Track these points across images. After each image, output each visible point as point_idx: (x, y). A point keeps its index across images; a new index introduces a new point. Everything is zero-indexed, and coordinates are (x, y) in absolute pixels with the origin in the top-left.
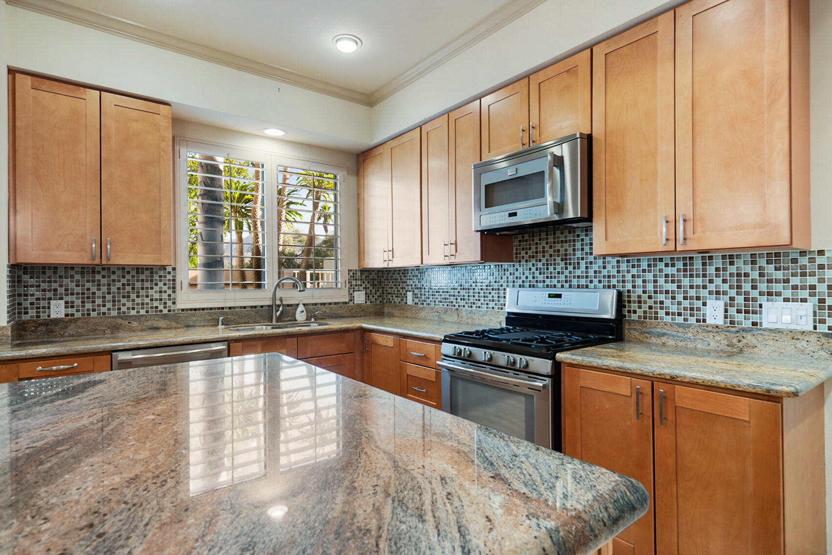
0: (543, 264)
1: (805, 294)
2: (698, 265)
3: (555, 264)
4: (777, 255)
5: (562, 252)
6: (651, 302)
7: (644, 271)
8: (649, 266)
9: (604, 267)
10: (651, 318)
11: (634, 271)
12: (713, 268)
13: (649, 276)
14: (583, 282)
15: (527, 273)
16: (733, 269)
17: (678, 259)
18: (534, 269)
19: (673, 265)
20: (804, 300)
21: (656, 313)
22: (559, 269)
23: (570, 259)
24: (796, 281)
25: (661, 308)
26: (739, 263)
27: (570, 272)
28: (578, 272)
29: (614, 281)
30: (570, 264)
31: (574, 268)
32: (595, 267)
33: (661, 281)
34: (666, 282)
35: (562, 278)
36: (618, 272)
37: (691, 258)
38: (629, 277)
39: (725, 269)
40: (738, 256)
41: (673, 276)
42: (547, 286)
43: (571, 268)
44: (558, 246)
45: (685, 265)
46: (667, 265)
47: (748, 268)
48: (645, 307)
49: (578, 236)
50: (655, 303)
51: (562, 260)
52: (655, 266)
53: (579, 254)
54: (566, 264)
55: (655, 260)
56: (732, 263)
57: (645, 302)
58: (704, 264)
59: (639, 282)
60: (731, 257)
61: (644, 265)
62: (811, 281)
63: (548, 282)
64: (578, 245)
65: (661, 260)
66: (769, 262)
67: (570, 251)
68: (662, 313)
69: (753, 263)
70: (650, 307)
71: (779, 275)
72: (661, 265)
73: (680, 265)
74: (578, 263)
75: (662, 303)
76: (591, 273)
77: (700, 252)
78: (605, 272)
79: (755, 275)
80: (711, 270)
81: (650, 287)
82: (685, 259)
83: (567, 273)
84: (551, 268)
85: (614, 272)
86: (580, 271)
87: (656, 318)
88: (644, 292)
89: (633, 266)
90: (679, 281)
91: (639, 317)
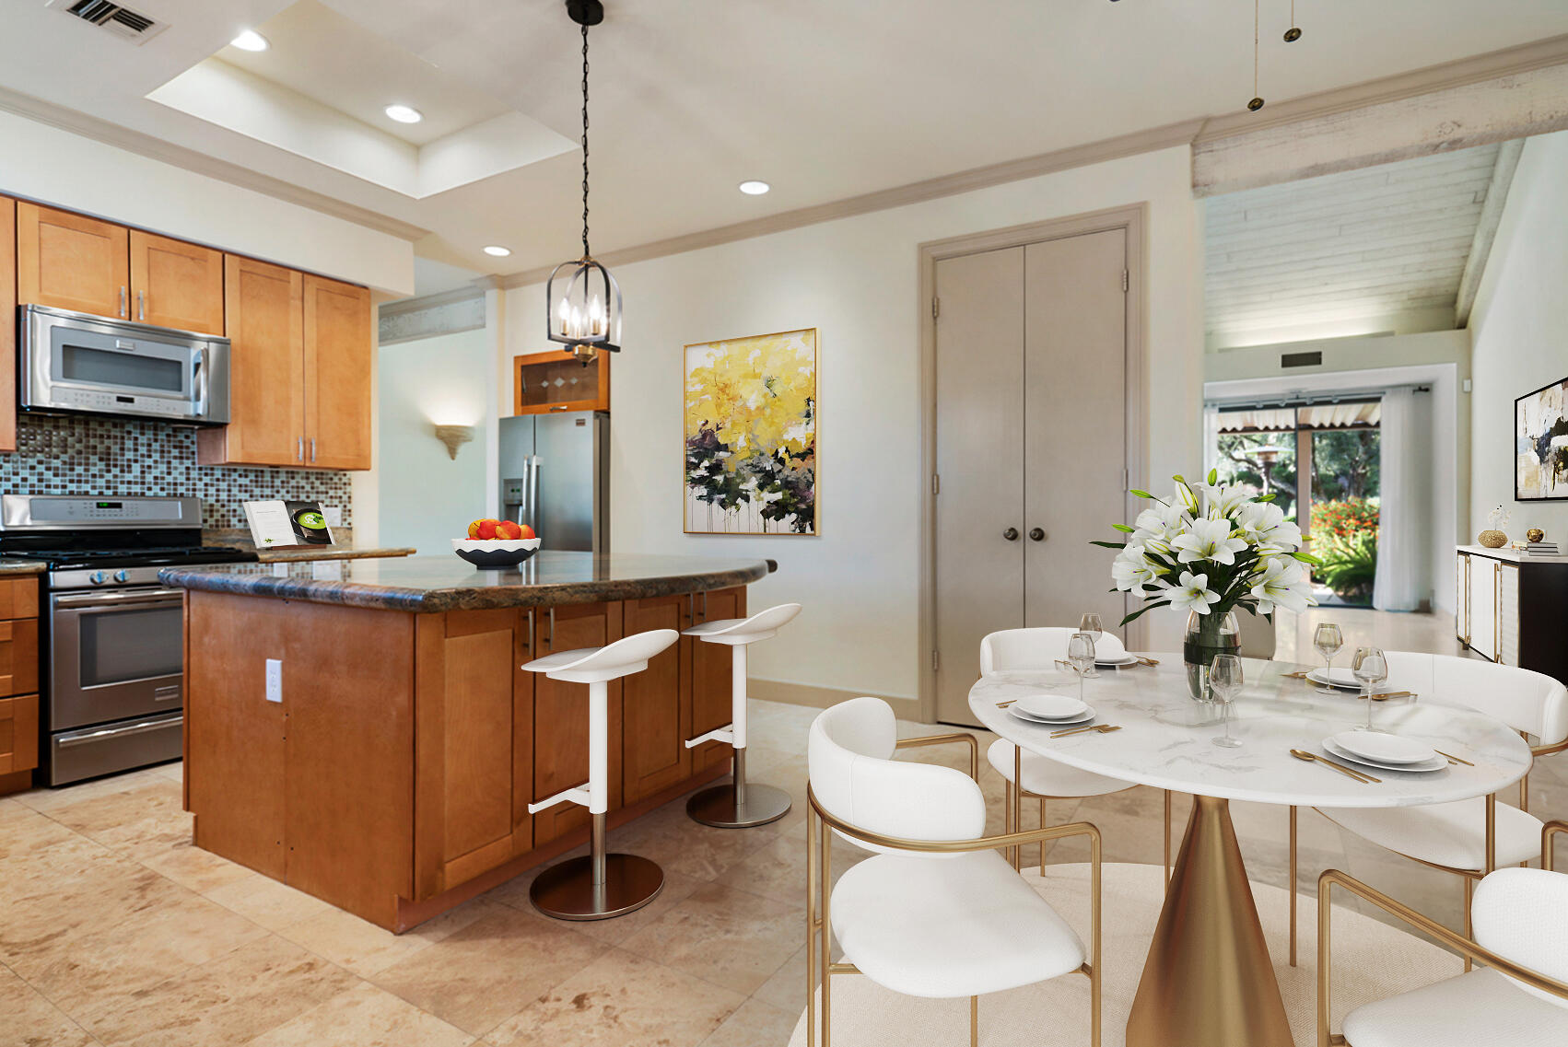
0: (64, 463)
1: (336, 502)
2: (267, 478)
3: (87, 464)
4: (322, 474)
5: (100, 448)
6: (223, 511)
7: (218, 480)
8: (223, 475)
9: (169, 473)
10: (223, 526)
11: (207, 479)
12: (279, 480)
13: (223, 485)
14: (136, 489)
15: (25, 473)
16: (293, 483)
17: (251, 471)
18: (41, 468)
19: (246, 476)
20: (336, 506)
21: (229, 521)
22: (94, 470)
23: (116, 460)
24: (331, 493)
25: (234, 516)
26: (298, 478)
27: (115, 476)
28: (128, 477)
29: (181, 490)
30: (115, 466)
31: (122, 471)
32: (156, 472)
33: (235, 490)
34: (240, 491)
35: (101, 482)
36: (188, 479)
37: (262, 471)
38: (200, 485)
39: (288, 482)
40: (298, 473)
41: (246, 486)
42: (71, 493)
43: (116, 471)
44: (92, 442)
45: (256, 476)
46: (240, 476)
47: (303, 483)
48: (217, 516)
49: (129, 433)
50: (229, 511)
51: (101, 460)
52: (229, 475)
53: (130, 455)
54: (108, 465)
55: (229, 470)
56: (293, 478)
57: (218, 511)
58: (272, 477)
59: (212, 491)
60: (292, 472)
61: (218, 474)
62: (340, 493)
63: (72, 487)
64: (129, 444)
65: (235, 470)
66: (317, 479)
67: (115, 449)
68: (234, 521)
69: (308, 478)
70: (223, 516)
71: (322, 488)
72: (235, 476)
73: (252, 476)
74: (129, 466)
75: (235, 511)
76: (149, 478)
77: (271, 466)
78: (169, 479)
79: (308, 488)
80: (277, 482)
81: (224, 496)
82: (256, 471)
83: (109, 476)
84: (80, 470)
85: (182, 479)
86: (132, 475)
87: (229, 526)
88: (217, 501)
89: (206, 474)
90: (252, 491)
91: (211, 526)
